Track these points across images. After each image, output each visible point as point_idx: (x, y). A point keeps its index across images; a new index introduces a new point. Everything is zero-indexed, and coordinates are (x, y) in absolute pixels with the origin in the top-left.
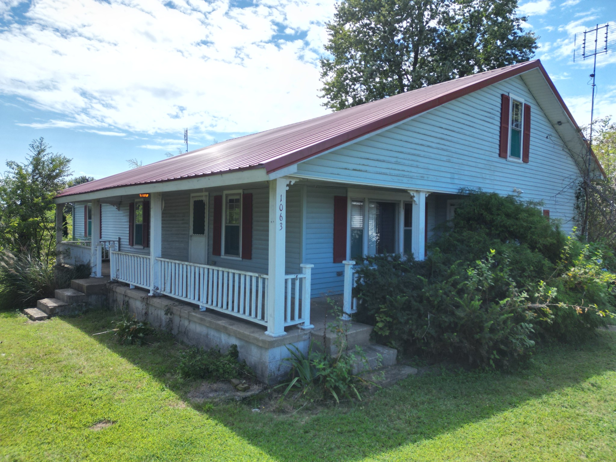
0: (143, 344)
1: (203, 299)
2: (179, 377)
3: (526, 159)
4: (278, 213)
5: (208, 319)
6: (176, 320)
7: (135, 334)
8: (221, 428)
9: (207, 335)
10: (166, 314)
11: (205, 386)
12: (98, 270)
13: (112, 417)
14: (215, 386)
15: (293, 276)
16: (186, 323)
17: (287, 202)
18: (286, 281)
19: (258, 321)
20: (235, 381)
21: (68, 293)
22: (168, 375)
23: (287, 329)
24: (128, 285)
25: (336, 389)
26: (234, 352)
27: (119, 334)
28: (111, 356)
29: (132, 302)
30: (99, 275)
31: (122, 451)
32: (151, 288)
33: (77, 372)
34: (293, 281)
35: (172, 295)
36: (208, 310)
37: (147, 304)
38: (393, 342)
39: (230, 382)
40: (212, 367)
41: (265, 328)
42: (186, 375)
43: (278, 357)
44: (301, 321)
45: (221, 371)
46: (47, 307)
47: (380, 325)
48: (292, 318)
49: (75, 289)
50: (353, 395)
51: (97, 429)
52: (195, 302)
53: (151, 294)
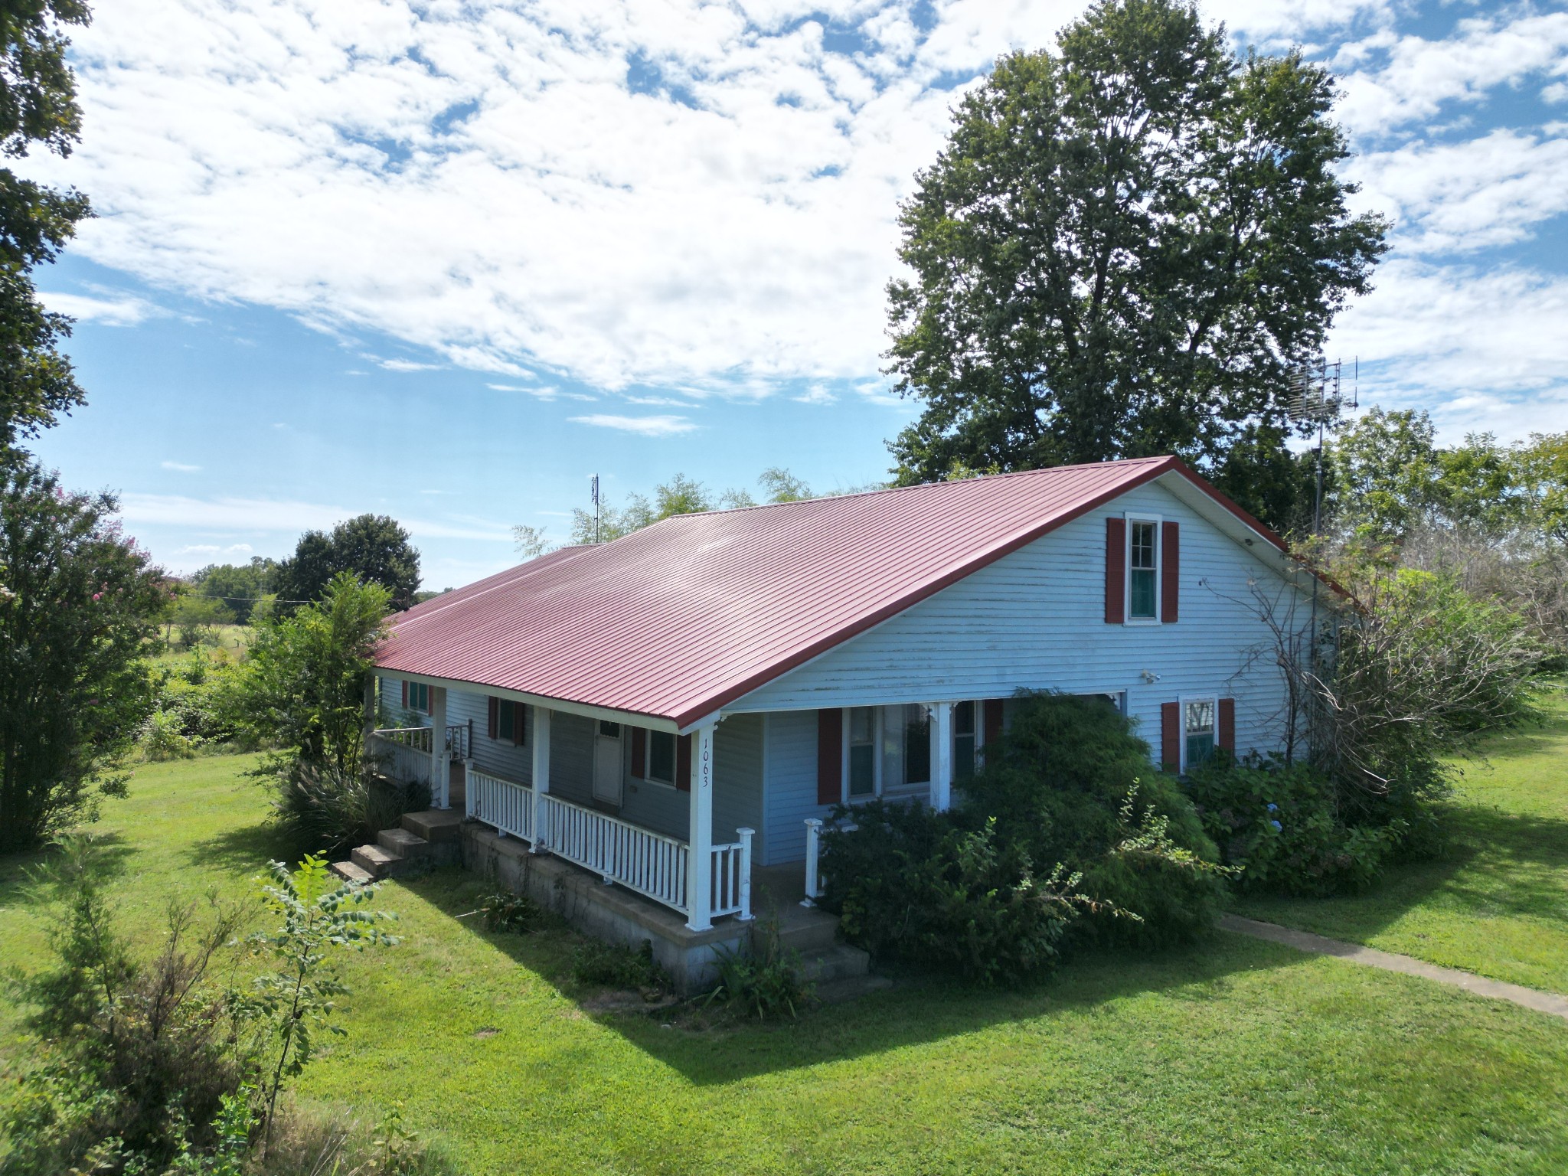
0: (523, 931)
1: (609, 867)
2: (573, 982)
3: (1170, 614)
4: (701, 763)
5: (614, 900)
6: (571, 897)
7: (512, 915)
8: (620, 1040)
9: (612, 924)
10: (556, 887)
11: (605, 995)
12: (442, 795)
13: (495, 1024)
14: (619, 994)
15: (724, 848)
16: (585, 903)
17: (715, 748)
18: (714, 855)
19: (678, 908)
20: (643, 989)
21: (401, 838)
22: (559, 978)
23: (714, 921)
24: (495, 830)
25: (764, 1003)
26: (647, 951)
27: (489, 917)
28: (482, 948)
29: (502, 860)
30: (445, 804)
31: (511, 1058)
32: (533, 841)
33: (443, 969)
34: (725, 855)
35: (564, 856)
36: (616, 885)
37: (528, 869)
38: (868, 943)
39: (637, 990)
40: (615, 970)
41: (685, 919)
42: (582, 978)
43: (701, 960)
44: (736, 910)
45: (627, 975)
46: (372, 863)
47: (846, 918)
48: (724, 905)
49: (410, 831)
50: (787, 1012)
51: (481, 1037)
52: (598, 870)
53: (533, 850)
